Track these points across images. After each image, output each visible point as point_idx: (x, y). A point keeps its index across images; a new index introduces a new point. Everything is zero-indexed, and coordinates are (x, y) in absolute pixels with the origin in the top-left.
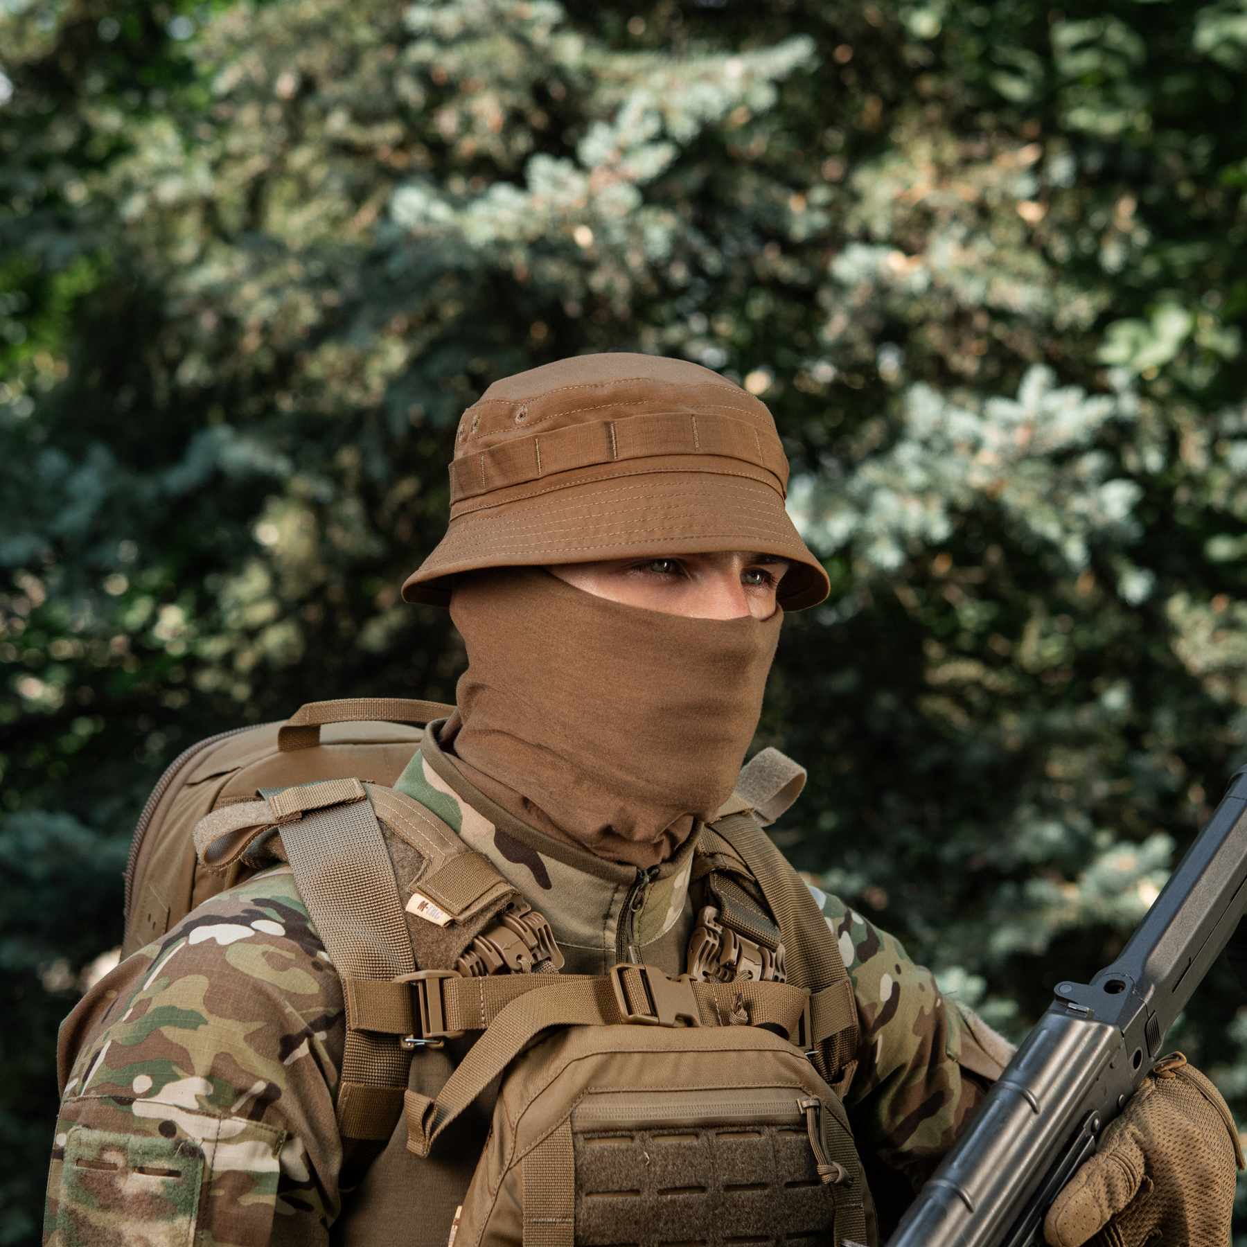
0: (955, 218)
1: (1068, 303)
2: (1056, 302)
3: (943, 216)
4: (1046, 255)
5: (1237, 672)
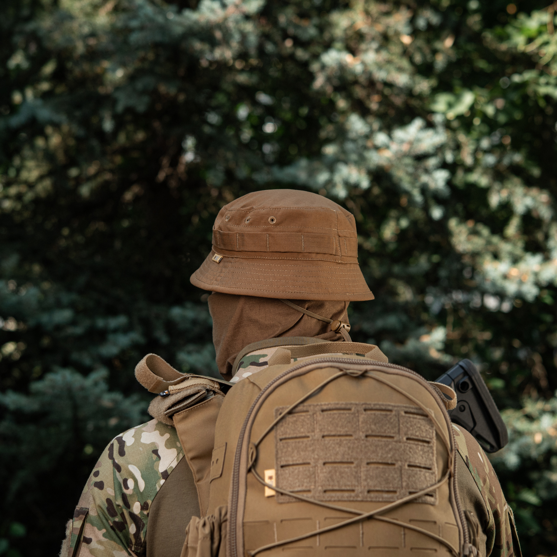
0: (373, 39)
1: (419, 83)
2: (414, 82)
3: (368, 37)
4: (411, 60)
5: (475, 255)
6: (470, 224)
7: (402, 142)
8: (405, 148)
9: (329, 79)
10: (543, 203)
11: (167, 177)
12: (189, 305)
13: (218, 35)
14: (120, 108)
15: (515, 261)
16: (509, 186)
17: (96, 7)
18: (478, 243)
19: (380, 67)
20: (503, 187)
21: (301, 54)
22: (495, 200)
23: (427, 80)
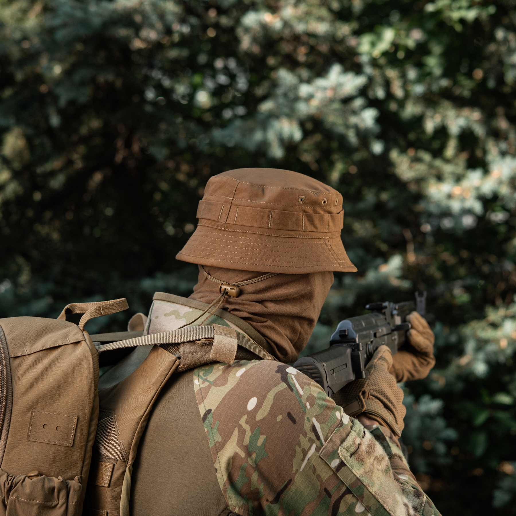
1: (340, 29)
2: (335, 28)
4: (329, 8)
5: (420, 181)
6: (411, 152)
7: (325, 89)
8: (329, 94)
9: (255, 40)
10: (476, 121)
11: (125, 159)
12: (159, 275)
13: (138, 18)
14: (63, 102)
15: (458, 179)
16: (441, 110)
17: (25, 12)
18: (421, 169)
19: (300, 19)
20: (435, 113)
21: (225, 21)
22: (430, 126)
23: (347, 24)
